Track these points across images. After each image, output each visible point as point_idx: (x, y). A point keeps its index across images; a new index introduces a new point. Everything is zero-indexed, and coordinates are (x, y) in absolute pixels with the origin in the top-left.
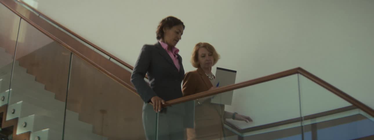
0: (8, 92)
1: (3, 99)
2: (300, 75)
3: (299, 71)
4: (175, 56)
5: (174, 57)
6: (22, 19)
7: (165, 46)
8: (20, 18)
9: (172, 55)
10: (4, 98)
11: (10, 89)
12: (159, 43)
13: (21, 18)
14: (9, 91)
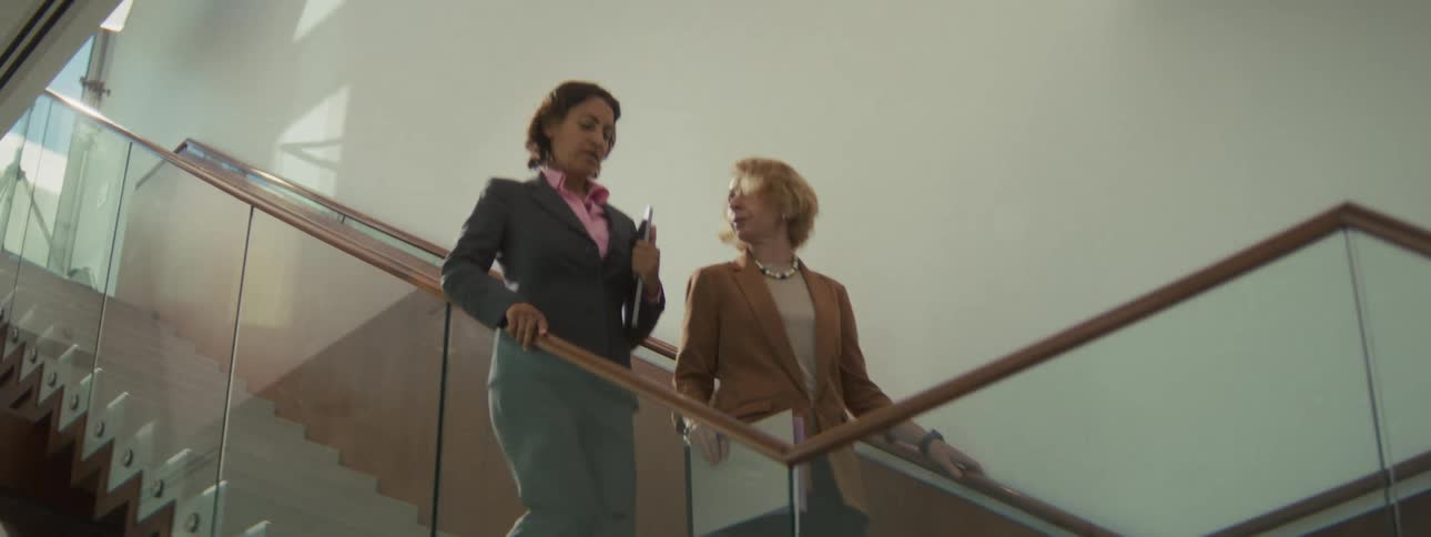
0: (211, 494)
1: (192, 524)
2: (1351, 234)
3: (1346, 218)
4: (588, 208)
5: (584, 209)
6: (255, 209)
7: (555, 179)
8: (249, 206)
9: (578, 208)
10: (197, 522)
11: (218, 482)
12: (542, 175)
13: (254, 205)
14: (217, 492)
